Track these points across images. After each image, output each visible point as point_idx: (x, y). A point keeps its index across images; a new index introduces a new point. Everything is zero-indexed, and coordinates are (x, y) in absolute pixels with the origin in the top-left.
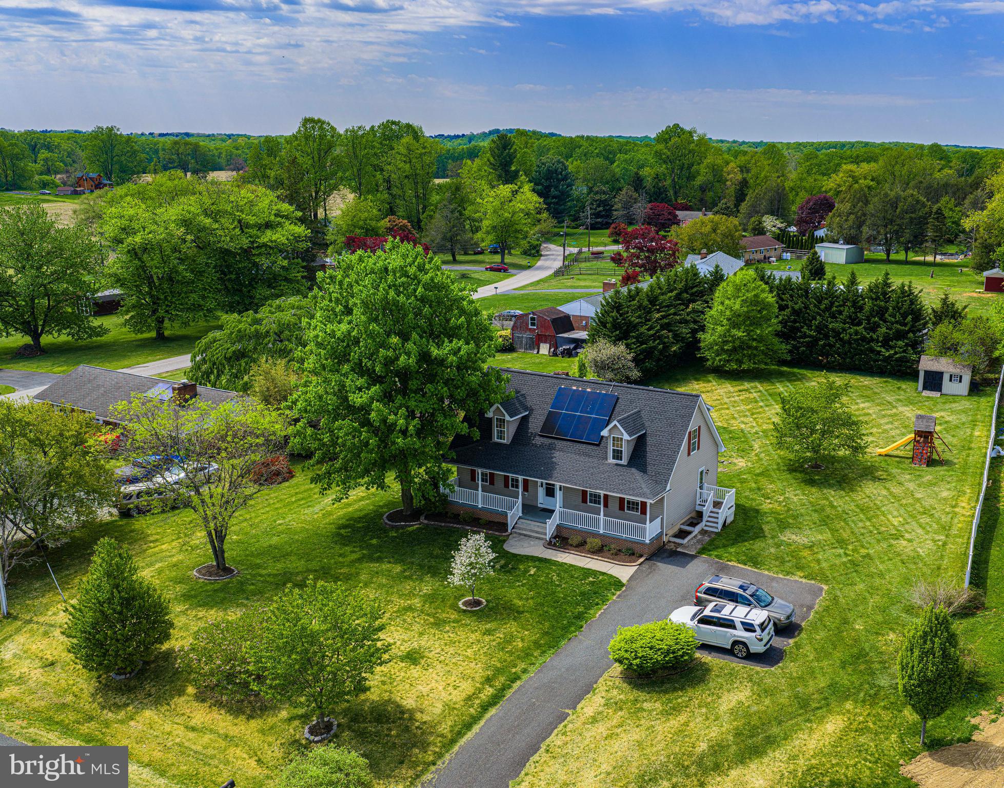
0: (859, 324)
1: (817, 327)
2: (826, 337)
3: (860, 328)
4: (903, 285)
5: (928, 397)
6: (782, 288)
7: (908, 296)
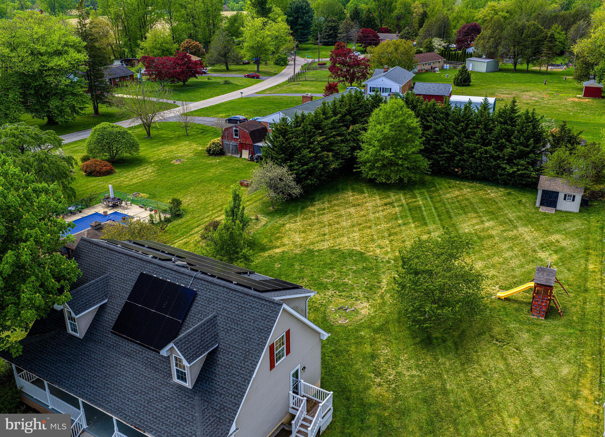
0: (489, 144)
1: (454, 145)
2: (462, 153)
3: (489, 148)
4: (527, 112)
5: (545, 214)
6: (428, 111)
7: (531, 122)
